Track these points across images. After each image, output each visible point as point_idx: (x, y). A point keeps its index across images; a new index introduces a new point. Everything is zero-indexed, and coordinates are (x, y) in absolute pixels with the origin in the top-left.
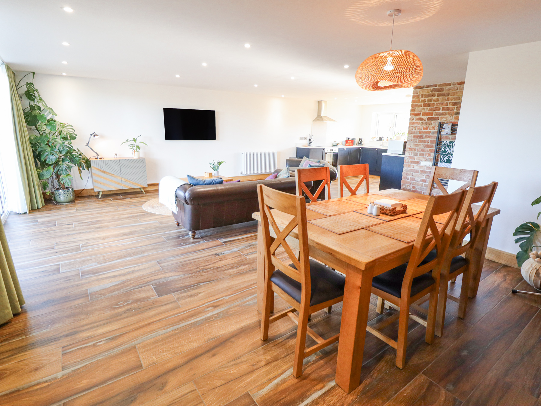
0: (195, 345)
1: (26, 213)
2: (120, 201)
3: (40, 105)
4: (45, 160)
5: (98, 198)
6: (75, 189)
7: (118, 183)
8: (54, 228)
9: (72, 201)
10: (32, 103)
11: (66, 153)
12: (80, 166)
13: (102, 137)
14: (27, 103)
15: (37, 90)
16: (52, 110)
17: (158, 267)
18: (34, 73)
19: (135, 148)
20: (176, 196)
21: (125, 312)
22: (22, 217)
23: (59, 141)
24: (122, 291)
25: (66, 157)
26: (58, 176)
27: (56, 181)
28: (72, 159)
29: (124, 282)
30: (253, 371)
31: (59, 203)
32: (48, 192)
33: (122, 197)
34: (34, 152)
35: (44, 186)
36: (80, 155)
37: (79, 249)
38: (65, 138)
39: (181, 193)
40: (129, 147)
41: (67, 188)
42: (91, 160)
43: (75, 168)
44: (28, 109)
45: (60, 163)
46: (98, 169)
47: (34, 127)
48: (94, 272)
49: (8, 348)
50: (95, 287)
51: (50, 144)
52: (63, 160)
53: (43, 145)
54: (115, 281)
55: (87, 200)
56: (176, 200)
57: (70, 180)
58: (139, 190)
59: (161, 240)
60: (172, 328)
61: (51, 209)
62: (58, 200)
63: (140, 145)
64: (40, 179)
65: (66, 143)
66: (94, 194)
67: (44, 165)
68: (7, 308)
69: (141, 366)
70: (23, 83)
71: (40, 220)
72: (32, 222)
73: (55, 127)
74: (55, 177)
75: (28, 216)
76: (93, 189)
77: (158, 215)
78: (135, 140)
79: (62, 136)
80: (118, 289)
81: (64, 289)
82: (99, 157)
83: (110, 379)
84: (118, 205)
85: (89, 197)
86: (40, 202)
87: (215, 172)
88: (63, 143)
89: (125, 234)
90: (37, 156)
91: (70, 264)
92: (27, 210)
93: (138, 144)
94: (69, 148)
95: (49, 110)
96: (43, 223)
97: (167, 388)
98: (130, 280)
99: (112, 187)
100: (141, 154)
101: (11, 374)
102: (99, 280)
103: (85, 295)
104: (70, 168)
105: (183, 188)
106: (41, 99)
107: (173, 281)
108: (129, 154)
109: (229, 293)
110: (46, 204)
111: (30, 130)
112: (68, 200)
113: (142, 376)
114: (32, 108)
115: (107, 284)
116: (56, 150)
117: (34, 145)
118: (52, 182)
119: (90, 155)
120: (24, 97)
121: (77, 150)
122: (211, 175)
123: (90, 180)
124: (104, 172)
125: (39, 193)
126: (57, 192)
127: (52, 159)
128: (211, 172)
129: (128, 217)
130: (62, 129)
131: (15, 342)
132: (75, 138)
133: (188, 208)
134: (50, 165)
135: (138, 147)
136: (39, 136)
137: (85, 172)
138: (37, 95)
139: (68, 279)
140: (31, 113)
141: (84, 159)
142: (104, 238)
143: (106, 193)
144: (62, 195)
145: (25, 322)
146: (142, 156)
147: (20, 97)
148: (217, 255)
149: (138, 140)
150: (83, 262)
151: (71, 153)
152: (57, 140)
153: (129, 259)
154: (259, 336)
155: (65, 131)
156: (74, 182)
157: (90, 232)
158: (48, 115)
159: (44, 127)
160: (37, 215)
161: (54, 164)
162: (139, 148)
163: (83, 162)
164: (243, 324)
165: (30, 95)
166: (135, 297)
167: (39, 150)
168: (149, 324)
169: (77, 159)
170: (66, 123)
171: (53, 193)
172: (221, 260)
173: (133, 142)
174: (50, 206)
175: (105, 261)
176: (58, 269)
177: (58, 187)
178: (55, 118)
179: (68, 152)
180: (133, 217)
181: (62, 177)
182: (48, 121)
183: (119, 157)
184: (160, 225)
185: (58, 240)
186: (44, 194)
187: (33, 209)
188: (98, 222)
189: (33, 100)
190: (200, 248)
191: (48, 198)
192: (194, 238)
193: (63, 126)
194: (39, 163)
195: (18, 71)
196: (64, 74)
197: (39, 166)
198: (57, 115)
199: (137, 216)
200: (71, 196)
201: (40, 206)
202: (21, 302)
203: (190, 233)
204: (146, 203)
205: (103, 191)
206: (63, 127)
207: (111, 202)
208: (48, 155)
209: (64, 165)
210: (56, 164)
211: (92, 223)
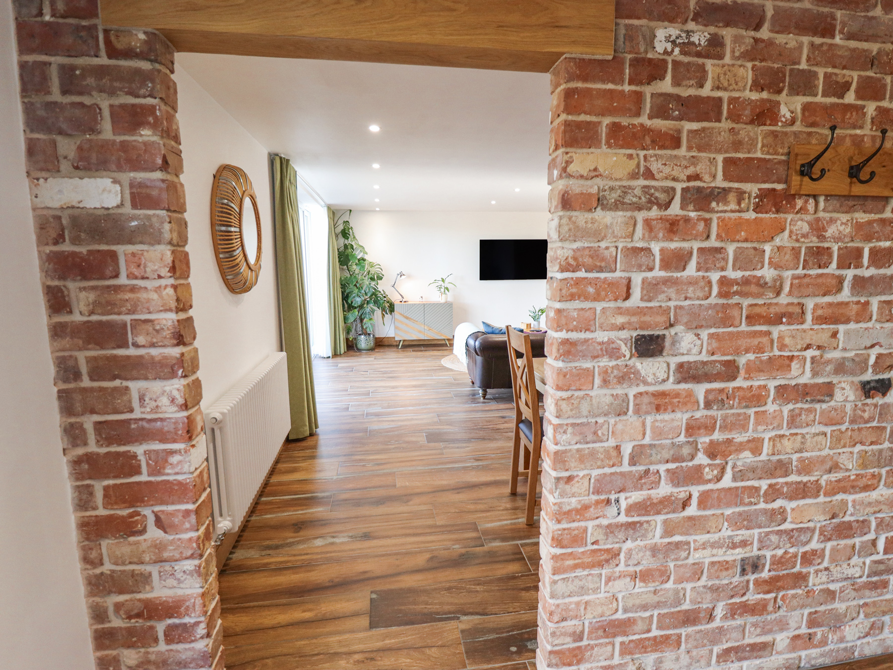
0: (445, 482)
1: (329, 357)
2: (419, 353)
3: (353, 243)
4: (352, 302)
5: (398, 348)
6: (377, 336)
7: (420, 332)
8: (351, 373)
9: (372, 349)
10: (346, 242)
11: (372, 295)
12: (383, 310)
13: (409, 276)
14: (342, 241)
15: (352, 228)
16: (363, 248)
17: (436, 419)
18: (351, 211)
19: (442, 290)
20: (467, 344)
21: (394, 449)
22: (325, 361)
23: (367, 282)
24: (396, 433)
25: (371, 299)
26: (362, 320)
27: (359, 325)
28: (376, 302)
29: (401, 426)
30: (488, 511)
31: (359, 350)
32: (351, 337)
33: (423, 349)
34: (343, 293)
35: (348, 331)
36: (385, 297)
37: (368, 394)
38: (372, 279)
39: (471, 342)
40: (437, 289)
41: (369, 334)
42: (395, 303)
43: (378, 312)
44: (342, 249)
45: (365, 305)
46: (401, 314)
47: (345, 267)
48: (377, 415)
49: (303, 455)
50: (375, 427)
51: (358, 285)
52: (368, 303)
53: (351, 286)
54: (393, 425)
55: (387, 349)
56: (467, 349)
57: (373, 326)
58: (443, 342)
59: (449, 395)
60: (430, 467)
61: (352, 356)
62: (359, 346)
63: (449, 286)
64: (345, 323)
65: (373, 283)
66: (395, 344)
67: (351, 307)
68: (306, 425)
69: (395, 486)
70: (341, 222)
71: (340, 365)
72: (333, 366)
73: (363, 267)
74: (359, 321)
75: (330, 360)
76: (394, 338)
77: (455, 371)
78: (443, 280)
79: (370, 276)
80: (393, 431)
81: (351, 423)
82: (404, 300)
83: (370, 488)
84: (416, 357)
85: (390, 346)
86: (343, 347)
87: (536, 323)
88: (370, 284)
89: (415, 386)
90: (345, 297)
91: (359, 405)
92: (330, 355)
93: (446, 285)
94: (375, 289)
95: (361, 249)
96: (342, 368)
97: (411, 503)
98: (406, 426)
99: (413, 335)
100: (450, 297)
101: (303, 470)
102: (379, 421)
103: (365, 431)
104: (373, 311)
105: (475, 336)
106: (354, 237)
107: (445, 433)
108: (437, 297)
109: (499, 452)
110: (348, 350)
111: (341, 270)
112: (368, 347)
113: (393, 492)
114: (346, 246)
115: (385, 426)
116: (363, 292)
117: (343, 286)
118: (356, 326)
119: (395, 298)
120: (340, 236)
121: (382, 292)
122: (529, 326)
123: (392, 328)
124: (407, 318)
125: (342, 337)
126: (359, 338)
127: (358, 301)
128: (529, 323)
129: (423, 370)
130: (371, 269)
131: (308, 452)
132: (381, 278)
133: (479, 359)
134: (356, 308)
135: (447, 289)
136: (349, 276)
137: (388, 317)
138: (351, 233)
139: (354, 417)
140: (344, 252)
141: (388, 302)
142: (393, 387)
143: (406, 343)
144: (363, 342)
145: (317, 441)
146: (450, 299)
147: (337, 236)
148: (503, 417)
149: (447, 281)
150: (370, 405)
151: (376, 295)
152: (365, 281)
153: (410, 408)
154: (508, 490)
155: (373, 270)
156: (377, 328)
157: (382, 380)
158: (359, 254)
159: (354, 267)
160: (338, 360)
161: (359, 306)
162: (448, 291)
163: (387, 305)
164: (498, 478)
165: (345, 234)
166: (407, 439)
167: (347, 291)
168: (412, 461)
169: (382, 301)
170: (374, 262)
171: (355, 339)
172: (506, 422)
173: (441, 283)
174: (351, 353)
175: (389, 407)
176: (348, 408)
177: (360, 333)
178: (366, 257)
179: (373, 294)
180: (428, 370)
181: (364, 321)
182: (359, 260)
183: (424, 301)
184: (454, 381)
185: (352, 384)
186: (347, 340)
187: (336, 355)
188: (391, 372)
189: (348, 238)
190: (487, 409)
191: (350, 344)
192: (484, 397)
193: (372, 265)
194: (346, 306)
195: (336, 210)
196: (378, 209)
197: (346, 308)
198: (367, 254)
199: (433, 370)
200: (372, 344)
201: (342, 352)
202: (317, 427)
203: (481, 392)
204: (446, 358)
205: (404, 341)
206: (372, 267)
207: (411, 353)
208: (354, 297)
209: (368, 308)
210: (361, 307)
211: (386, 373)
